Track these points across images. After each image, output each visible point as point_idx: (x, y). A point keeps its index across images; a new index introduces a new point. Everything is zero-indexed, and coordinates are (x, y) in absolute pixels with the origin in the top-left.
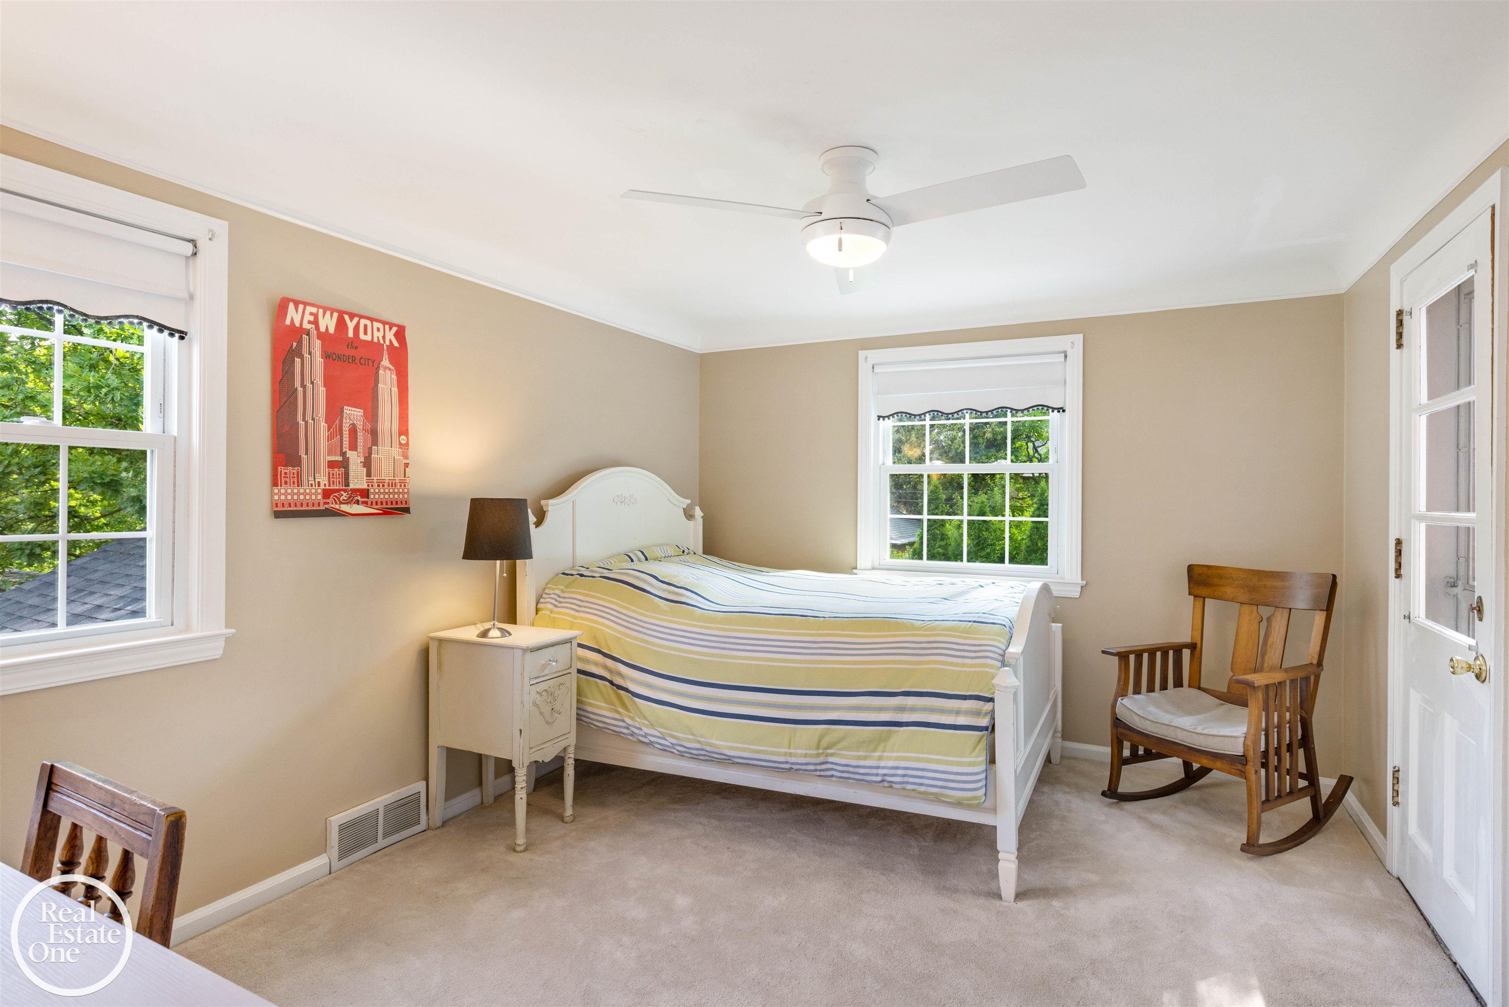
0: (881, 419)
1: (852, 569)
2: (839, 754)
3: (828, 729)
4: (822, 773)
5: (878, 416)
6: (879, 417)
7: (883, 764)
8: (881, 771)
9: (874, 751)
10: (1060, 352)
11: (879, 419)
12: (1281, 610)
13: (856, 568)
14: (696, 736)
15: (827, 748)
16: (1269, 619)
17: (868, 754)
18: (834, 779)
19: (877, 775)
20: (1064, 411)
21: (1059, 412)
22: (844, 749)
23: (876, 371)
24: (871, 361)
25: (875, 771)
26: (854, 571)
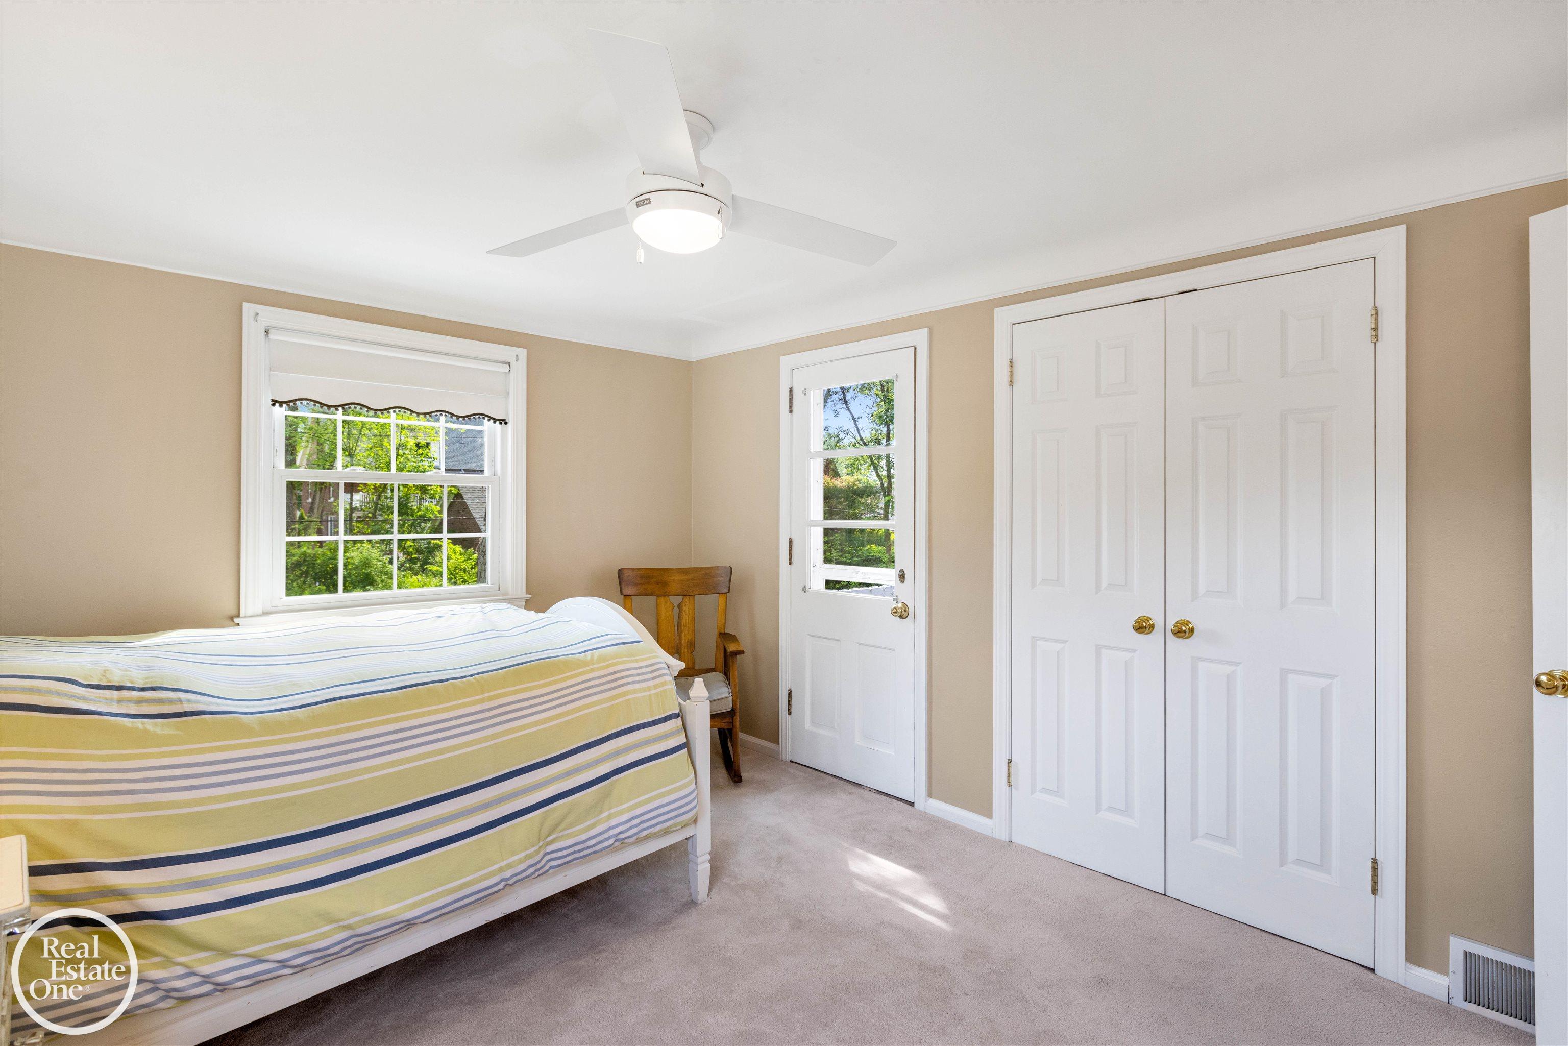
0: (277, 405)
1: (233, 618)
2: (562, 836)
3: (546, 811)
4: (541, 872)
5: (273, 400)
6: (274, 402)
7: (613, 822)
8: (612, 832)
9: (601, 812)
10: (506, 363)
11: (273, 405)
12: (687, 597)
13: (238, 616)
14: (341, 920)
15: (549, 835)
16: (679, 606)
17: (597, 819)
18: (551, 871)
19: (609, 838)
20: (506, 423)
21: (501, 423)
22: (571, 826)
23: (271, 336)
24: (264, 322)
25: (606, 835)
26: (236, 620)
